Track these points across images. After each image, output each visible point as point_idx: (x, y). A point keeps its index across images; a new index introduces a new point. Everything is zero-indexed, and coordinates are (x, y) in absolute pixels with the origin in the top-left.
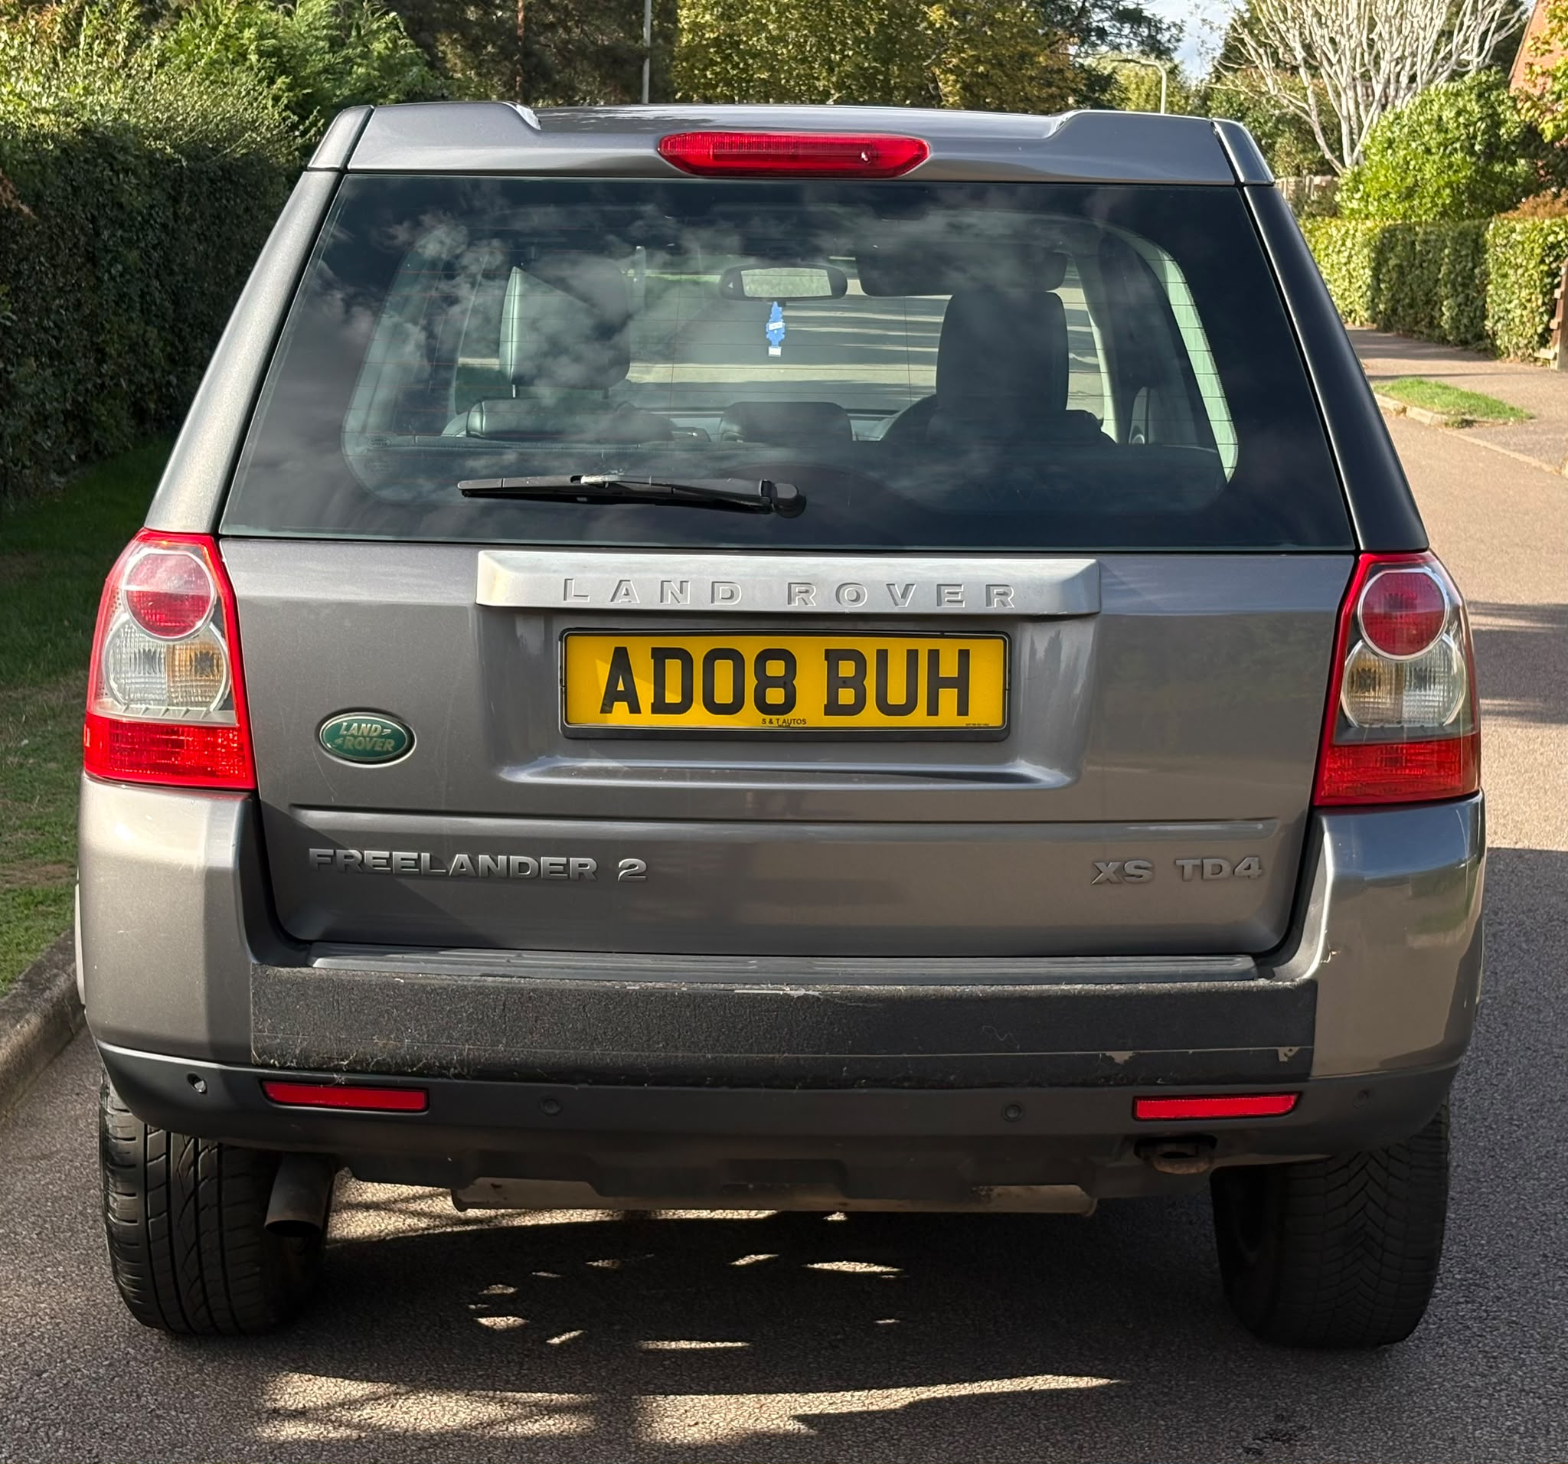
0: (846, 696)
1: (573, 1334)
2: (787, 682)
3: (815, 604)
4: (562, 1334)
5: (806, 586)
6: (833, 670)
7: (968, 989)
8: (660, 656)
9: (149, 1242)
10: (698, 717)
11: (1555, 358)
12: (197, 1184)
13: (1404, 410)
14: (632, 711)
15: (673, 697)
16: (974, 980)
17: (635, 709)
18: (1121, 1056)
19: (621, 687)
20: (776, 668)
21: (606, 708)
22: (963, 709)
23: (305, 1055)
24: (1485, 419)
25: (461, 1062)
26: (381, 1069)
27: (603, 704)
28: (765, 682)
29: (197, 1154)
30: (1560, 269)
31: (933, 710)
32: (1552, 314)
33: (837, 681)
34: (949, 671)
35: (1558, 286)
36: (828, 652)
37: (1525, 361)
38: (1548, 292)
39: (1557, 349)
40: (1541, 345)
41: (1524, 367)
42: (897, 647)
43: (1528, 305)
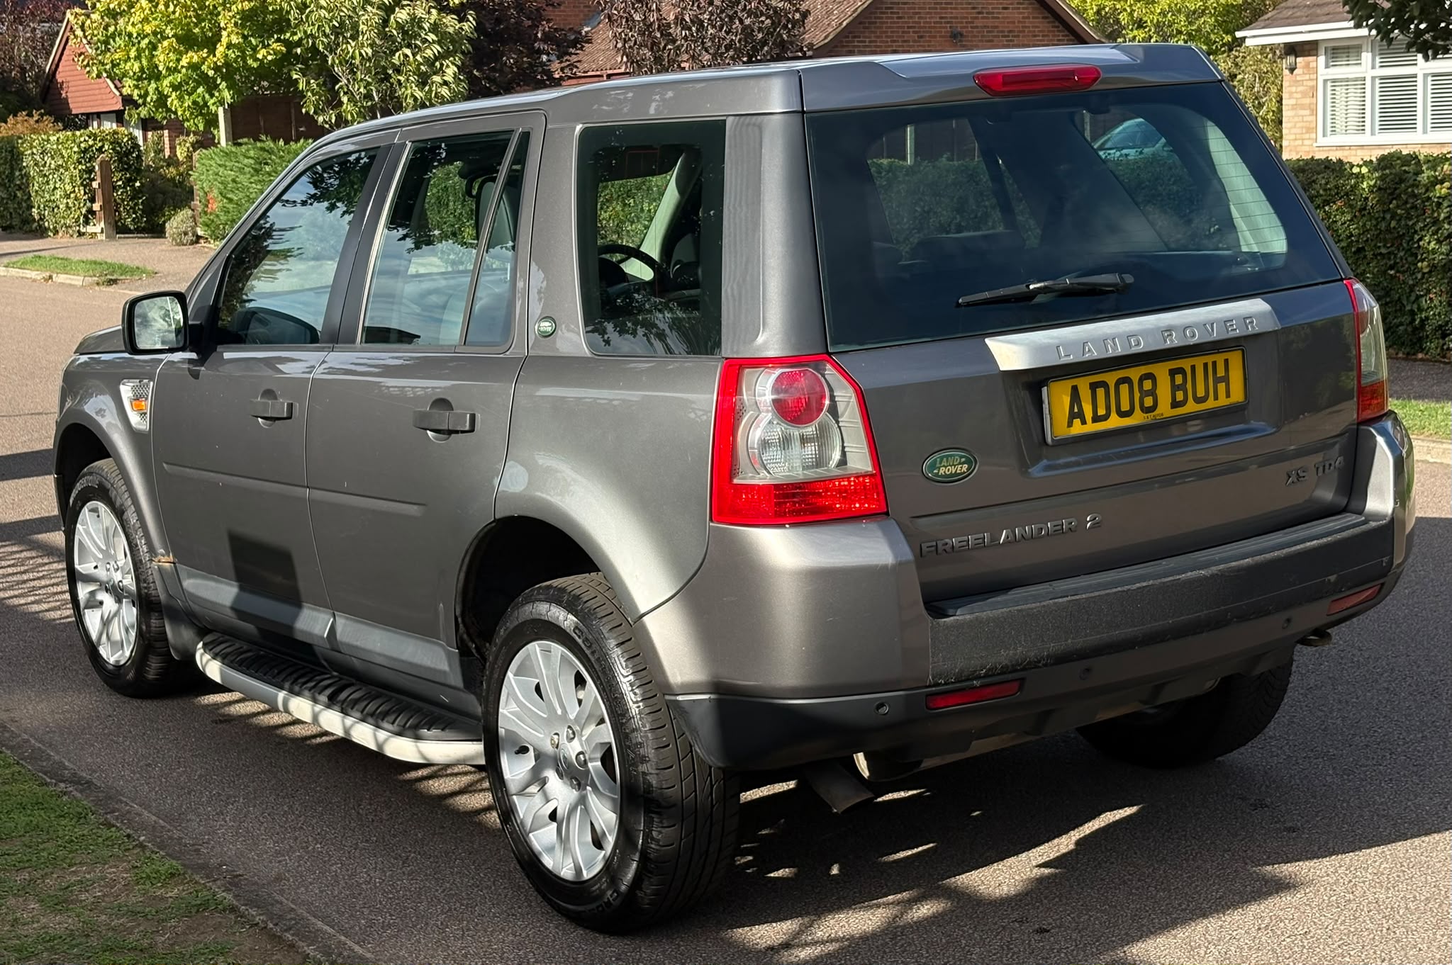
0: (1180, 396)
1: (931, 845)
2: (1153, 393)
3: (1174, 341)
4: (913, 848)
5: (1169, 330)
6: (1173, 380)
7: (1276, 554)
8: (1094, 387)
9: (679, 856)
10: (1114, 422)
11: (102, 232)
12: (713, 806)
13: (51, 277)
14: (1082, 424)
15: (1101, 412)
16: (1282, 547)
17: (1084, 422)
18: (1333, 578)
19: (1076, 410)
20: (1148, 385)
21: (1070, 424)
22: (1228, 396)
23: (962, 671)
24: (123, 277)
25: (1048, 656)
26: (1005, 670)
27: (1068, 422)
28: (1144, 394)
29: (712, 786)
30: (94, 167)
31: (1216, 398)
32: (93, 200)
33: (1175, 388)
34: (1221, 373)
35: (94, 180)
36: (1170, 370)
37: (75, 236)
38: (86, 185)
39: (102, 225)
40: (87, 222)
41: (76, 240)
42: (1199, 362)
43: (72, 195)
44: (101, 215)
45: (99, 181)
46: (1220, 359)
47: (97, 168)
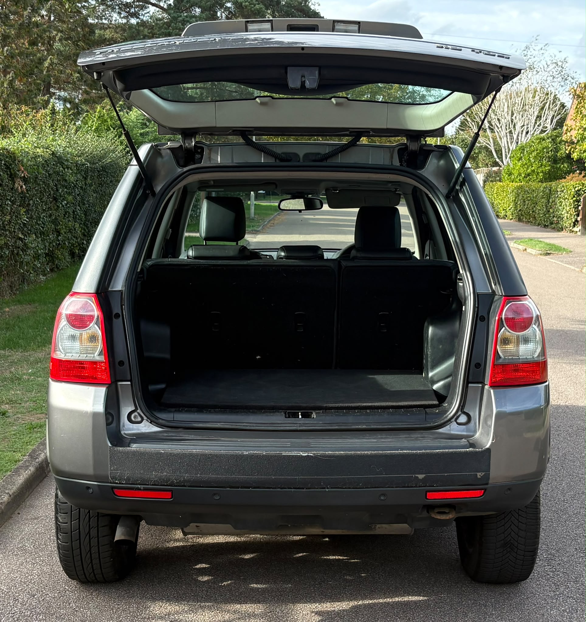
7: (366, 453)
9: (73, 550)
11: (579, 231)
13: (526, 250)
18: (421, 476)
23: (129, 478)
24: (554, 252)
25: (184, 481)
26: (155, 483)
30: (580, 200)
32: (578, 215)
35: (580, 205)
37: (569, 232)
38: (576, 207)
39: (580, 227)
40: (574, 226)
41: (568, 234)
43: (569, 212)
44: (580, 223)
45: (582, 206)
47: (582, 200)
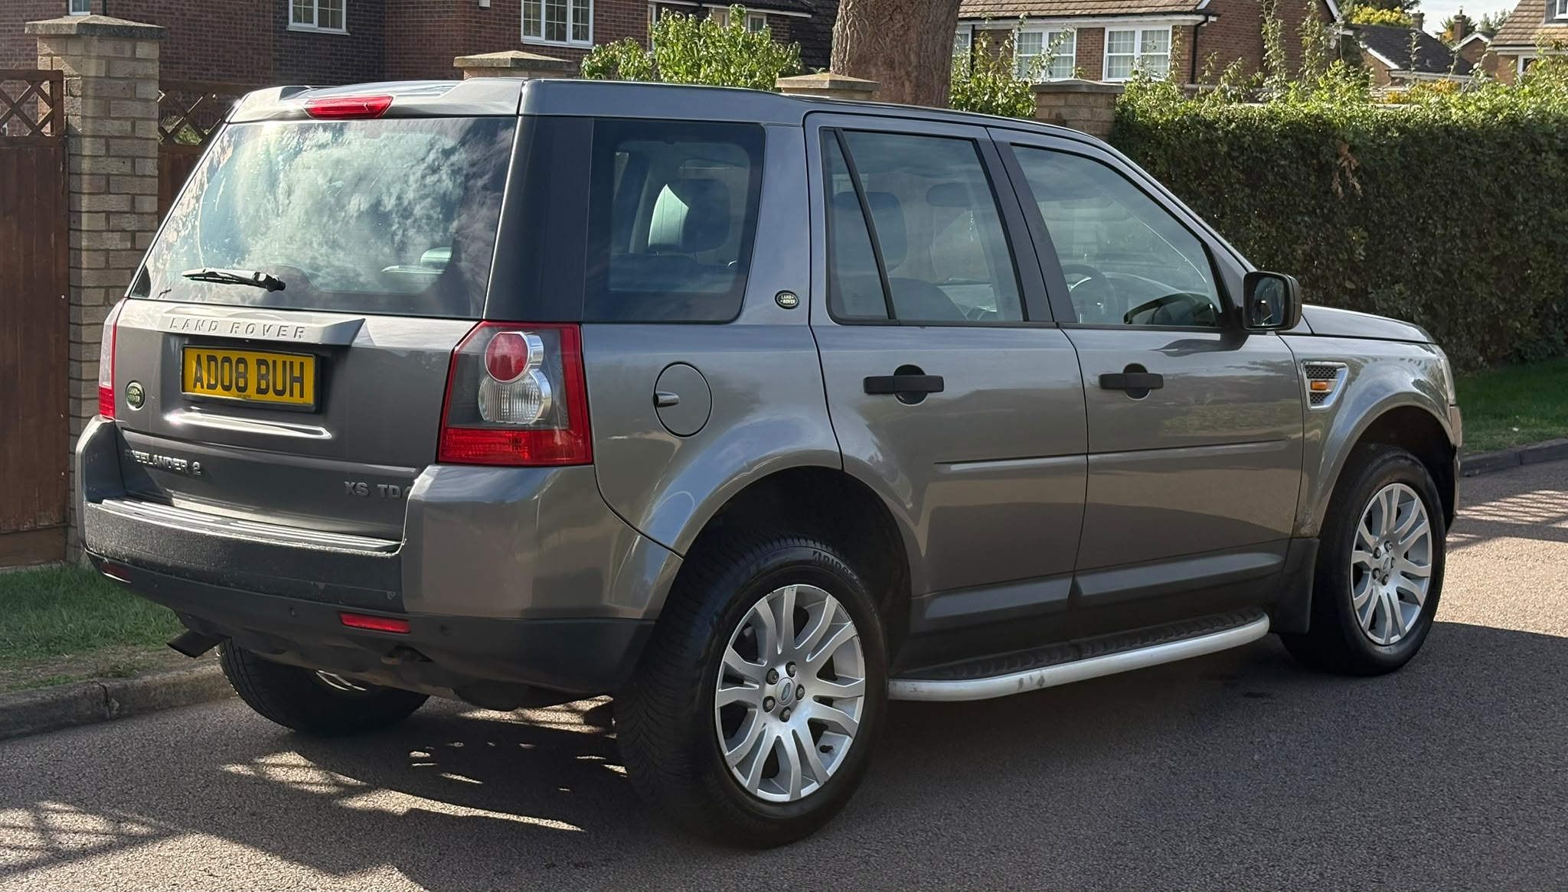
0: (264, 385)
2: (245, 376)
6: (259, 370)
8: (210, 360)
10: (220, 392)
14: (201, 388)
15: (213, 382)
19: (199, 375)
20: (242, 368)
21: (195, 386)
22: (301, 396)
28: (239, 375)
31: (291, 395)
33: (260, 377)
34: (297, 374)
36: (257, 360)
42: (280, 359)
46: (297, 360)
